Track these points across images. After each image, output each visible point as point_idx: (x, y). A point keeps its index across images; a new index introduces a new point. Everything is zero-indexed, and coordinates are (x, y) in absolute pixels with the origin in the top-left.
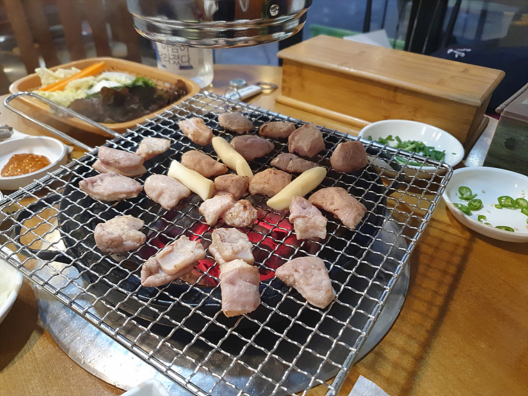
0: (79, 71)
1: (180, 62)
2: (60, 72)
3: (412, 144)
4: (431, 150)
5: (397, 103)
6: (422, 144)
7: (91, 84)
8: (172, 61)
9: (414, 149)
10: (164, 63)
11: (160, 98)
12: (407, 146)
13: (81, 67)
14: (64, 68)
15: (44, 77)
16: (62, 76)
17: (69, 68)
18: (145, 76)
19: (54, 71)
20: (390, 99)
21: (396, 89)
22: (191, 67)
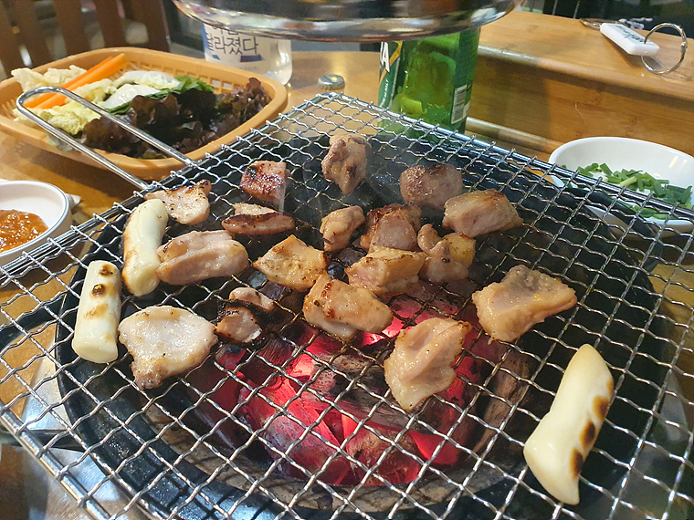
0: (83, 71)
1: (241, 49)
2: (53, 75)
3: (630, 176)
4: (663, 185)
5: (600, 109)
6: (647, 176)
7: (107, 92)
8: (228, 49)
9: (635, 185)
10: (215, 52)
11: (227, 108)
12: (623, 180)
13: (87, 65)
14: (58, 67)
15: (27, 83)
16: (56, 80)
17: (66, 66)
18: (189, 73)
19: (43, 73)
20: (590, 103)
21: (599, 85)
22: (259, 58)
